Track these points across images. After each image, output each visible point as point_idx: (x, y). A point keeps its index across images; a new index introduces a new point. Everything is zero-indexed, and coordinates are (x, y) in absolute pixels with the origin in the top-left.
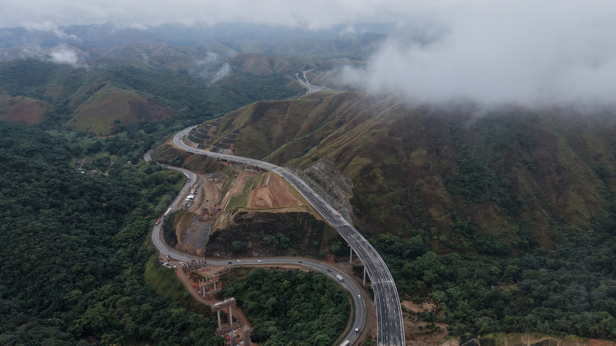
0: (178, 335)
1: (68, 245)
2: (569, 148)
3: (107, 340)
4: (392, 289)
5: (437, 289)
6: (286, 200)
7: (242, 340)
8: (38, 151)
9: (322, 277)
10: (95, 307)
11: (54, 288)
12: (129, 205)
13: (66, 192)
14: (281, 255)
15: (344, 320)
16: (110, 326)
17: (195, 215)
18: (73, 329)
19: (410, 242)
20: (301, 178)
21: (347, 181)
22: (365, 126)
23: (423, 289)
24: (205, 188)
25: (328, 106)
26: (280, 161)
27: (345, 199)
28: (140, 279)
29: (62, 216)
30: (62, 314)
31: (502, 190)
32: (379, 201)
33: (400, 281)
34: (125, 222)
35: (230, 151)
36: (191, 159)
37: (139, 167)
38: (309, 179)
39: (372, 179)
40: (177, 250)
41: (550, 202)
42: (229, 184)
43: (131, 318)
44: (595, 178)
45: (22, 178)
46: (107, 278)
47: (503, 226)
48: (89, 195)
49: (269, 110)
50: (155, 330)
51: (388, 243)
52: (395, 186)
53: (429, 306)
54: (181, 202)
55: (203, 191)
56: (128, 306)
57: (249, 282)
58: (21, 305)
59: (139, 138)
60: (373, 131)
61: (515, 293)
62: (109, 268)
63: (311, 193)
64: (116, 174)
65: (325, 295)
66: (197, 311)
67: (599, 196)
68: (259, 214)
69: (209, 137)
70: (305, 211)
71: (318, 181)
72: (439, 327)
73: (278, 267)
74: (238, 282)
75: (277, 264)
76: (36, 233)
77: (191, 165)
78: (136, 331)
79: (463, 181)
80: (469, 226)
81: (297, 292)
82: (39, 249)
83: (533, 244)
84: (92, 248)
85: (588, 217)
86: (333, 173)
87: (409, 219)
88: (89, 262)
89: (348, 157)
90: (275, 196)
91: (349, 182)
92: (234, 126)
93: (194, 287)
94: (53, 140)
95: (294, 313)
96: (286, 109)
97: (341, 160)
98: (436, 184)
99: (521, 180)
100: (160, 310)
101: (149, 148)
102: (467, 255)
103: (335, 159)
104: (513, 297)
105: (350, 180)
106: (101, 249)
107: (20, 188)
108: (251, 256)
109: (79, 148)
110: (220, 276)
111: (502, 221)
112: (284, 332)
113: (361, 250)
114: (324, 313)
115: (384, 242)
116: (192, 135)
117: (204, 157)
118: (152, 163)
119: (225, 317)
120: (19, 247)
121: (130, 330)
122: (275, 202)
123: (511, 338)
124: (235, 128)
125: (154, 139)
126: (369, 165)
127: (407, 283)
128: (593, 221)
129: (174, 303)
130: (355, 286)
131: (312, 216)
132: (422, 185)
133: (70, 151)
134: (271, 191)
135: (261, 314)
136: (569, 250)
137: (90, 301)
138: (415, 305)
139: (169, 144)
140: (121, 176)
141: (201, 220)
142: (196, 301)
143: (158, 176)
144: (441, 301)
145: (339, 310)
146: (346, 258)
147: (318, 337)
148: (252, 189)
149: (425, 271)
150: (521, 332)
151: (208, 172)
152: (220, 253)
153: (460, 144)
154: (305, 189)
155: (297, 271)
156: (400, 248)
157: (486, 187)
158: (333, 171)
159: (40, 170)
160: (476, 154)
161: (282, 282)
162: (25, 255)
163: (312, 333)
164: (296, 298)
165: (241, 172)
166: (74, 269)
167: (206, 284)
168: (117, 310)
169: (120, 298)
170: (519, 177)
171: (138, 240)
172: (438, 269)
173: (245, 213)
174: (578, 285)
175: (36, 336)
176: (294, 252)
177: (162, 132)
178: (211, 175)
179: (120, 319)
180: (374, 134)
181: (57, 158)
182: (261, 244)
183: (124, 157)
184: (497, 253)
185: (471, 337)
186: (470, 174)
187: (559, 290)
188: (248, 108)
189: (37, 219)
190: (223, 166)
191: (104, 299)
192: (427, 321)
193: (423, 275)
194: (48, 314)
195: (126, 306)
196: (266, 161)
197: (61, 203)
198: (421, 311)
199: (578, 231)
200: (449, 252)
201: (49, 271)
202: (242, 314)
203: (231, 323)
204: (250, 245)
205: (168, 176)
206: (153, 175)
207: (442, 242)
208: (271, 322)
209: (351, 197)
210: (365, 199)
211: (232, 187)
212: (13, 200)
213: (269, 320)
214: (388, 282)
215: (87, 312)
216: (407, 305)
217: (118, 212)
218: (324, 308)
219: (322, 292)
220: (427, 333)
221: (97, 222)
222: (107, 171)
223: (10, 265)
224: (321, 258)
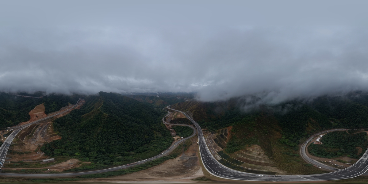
0: (164, 132)
1: (152, 118)
4: (200, 128)
6: (183, 116)
7: (174, 135)
9: (188, 127)
11: (149, 123)
12: (160, 115)
13: (153, 112)
14: (182, 124)
15: (192, 133)
16: (155, 129)
18: (150, 128)
19: (202, 121)
22: (194, 106)
23: (205, 127)
25: (189, 103)
26: (182, 111)
27: (192, 116)
28: (160, 124)
29: (152, 115)
30: (149, 126)
32: (197, 116)
34: (159, 117)
35: (174, 109)
36: (169, 110)
38: (186, 113)
39: (196, 113)
40: (166, 122)
48: (156, 113)
49: (181, 103)
51: (199, 122)
52: (199, 114)
53: (206, 129)
54: (167, 115)
55: (170, 114)
57: (177, 128)
60: (196, 106)
61: (218, 125)
62: (156, 122)
63: (186, 115)
66: (168, 130)
68: (178, 118)
69: (172, 107)
70: (186, 118)
71: (188, 114)
72: (208, 131)
73: (181, 126)
74: (174, 127)
80: (210, 118)
81: (184, 129)
87: (202, 118)
88: (154, 121)
91: (192, 113)
93: (168, 127)
95: (184, 132)
96: (183, 103)
97: (191, 111)
98: (205, 113)
100: (162, 129)
106: (156, 120)
108: (177, 124)
110: (172, 126)
112: (182, 134)
113: (194, 123)
114: (189, 132)
117: (171, 110)
118: (164, 110)
119: (172, 131)
121: (157, 130)
124: (175, 106)
126: (195, 111)
129: (164, 128)
130: (194, 128)
132: (203, 113)
134: (180, 115)
138: (204, 129)
139: (166, 107)
140: (160, 111)
141: (170, 118)
143: (165, 112)
144: (208, 128)
145: (191, 131)
146: (192, 124)
147: (188, 135)
148: (177, 115)
152: (172, 123)
155: (184, 126)
161: (182, 128)
162: (147, 118)
166: (152, 121)
171: (161, 120)
172: (207, 124)
173: (176, 118)
176: (184, 123)
178: (172, 112)
182: (179, 122)
185: (213, 132)
188: (178, 103)
190: (174, 111)
193: (205, 125)
195: (157, 127)
201: (149, 121)
202: (175, 131)
204: (177, 122)
207: (207, 121)
210: (195, 116)
211: (175, 114)
213: (179, 132)
215: (152, 126)
217: (158, 115)
219: (188, 129)
220: (206, 132)
221: (156, 116)
222: (158, 110)
224: (188, 124)
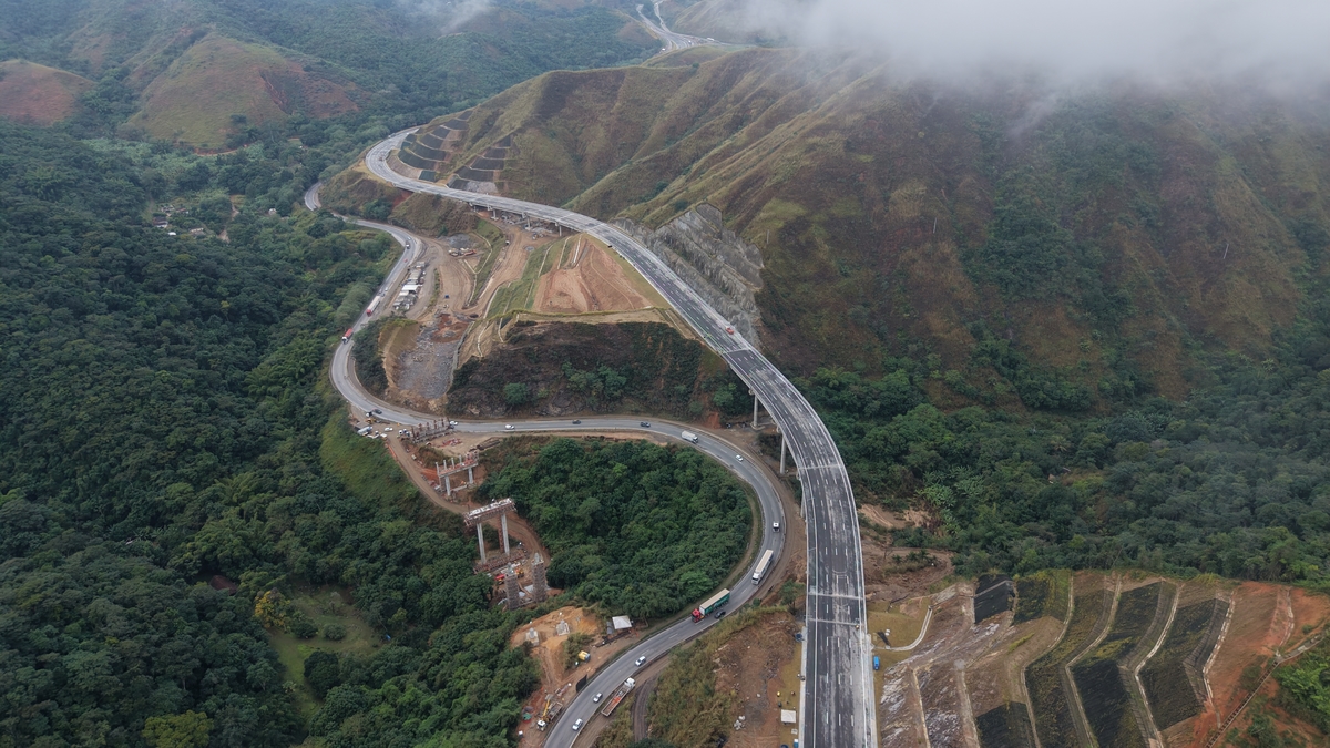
0: (396, 574)
1: (153, 390)
2: (1240, 180)
3: (252, 584)
4: (840, 481)
5: (935, 482)
6: (617, 297)
7: (529, 583)
8: (70, 185)
9: (694, 458)
10: (222, 518)
11: (133, 480)
12: (278, 305)
13: (140, 279)
14: (607, 413)
15: (740, 542)
16: (255, 555)
17: (421, 327)
18: (180, 561)
19: (881, 385)
20: (651, 248)
21: (750, 255)
22: (793, 129)
23: (905, 480)
24: (442, 270)
25: (710, 82)
26: (603, 209)
27: (744, 294)
28: (312, 461)
29: (136, 328)
30: (155, 532)
31: (1085, 274)
32: (819, 298)
33: (857, 466)
34: (272, 342)
35: (491, 186)
36: (407, 204)
37: (293, 223)
38: (667, 249)
39: (805, 251)
40: (387, 401)
41: (1188, 298)
42: (492, 261)
43: (298, 539)
44: (1291, 247)
45: (40, 246)
46: (243, 459)
47: (1083, 350)
48: (191, 284)
49: (577, 92)
50: (348, 564)
51: (834, 388)
52: (854, 266)
53: (916, 517)
54: (391, 298)
55: (437, 276)
56: (291, 515)
57: (542, 467)
58: (68, 513)
59: (291, 157)
60: (811, 140)
61: (1097, 490)
62: (245, 438)
63: (671, 282)
64: (245, 238)
65: (701, 492)
66: (434, 526)
67: (1295, 286)
68: (558, 326)
69: (443, 156)
70: (658, 321)
71: (686, 255)
72: (935, 558)
73: (602, 437)
74: (519, 466)
75: (600, 431)
76: (83, 365)
77: (407, 217)
78: (311, 565)
79: (1002, 254)
80: (1009, 351)
81: (642, 487)
82: (92, 398)
83: (1142, 390)
84: (206, 396)
85: (1266, 331)
86: (720, 237)
87: (881, 337)
88: (202, 426)
89: (753, 201)
90: (593, 287)
91: (755, 256)
92: (499, 128)
93: (427, 477)
94: (100, 162)
95: (636, 528)
96: (615, 88)
97: (739, 206)
98: (945, 259)
99: (1130, 251)
100: (356, 523)
101: (315, 180)
102: (1001, 411)
103: (725, 205)
104: (1093, 497)
105: (756, 251)
106: (226, 399)
107: (39, 268)
108: (544, 414)
109: (159, 179)
110: (480, 455)
111: (1082, 340)
112: (615, 567)
113: (777, 402)
114: (698, 529)
115: (827, 384)
116: (407, 149)
117: (436, 200)
118: (323, 213)
119: (493, 539)
120: (50, 394)
121: (297, 564)
122: (593, 300)
123: (1083, 579)
124: (502, 133)
125: (324, 159)
126: (798, 218)
127: (873, 470)
128: (1277, 340)
129: (387, 510)
130: (763, 475)
131: (674, 330)
132: (914, 261)
133: (140, 185)
134: (584, 277)
135: (567, 531)
136: (1220, 402)
137: (210, 504)
138: (887, 514)
139: (359, 170)
140: (257, 242)
141: (436, 339)
142: (431, 505)
143: (338, 241)
144: (942, 506)
145: (729, 522)
146: (744, 419)
147: (687, 576)
148: (543, 273)
149: (911, 444)
150: (1103, 568)
151: (445, 233)
152: (478, 407)
153: (999, 172)
154: (658, 273)
155: (643, 444)
156: (859, 398)
157: (1052, 267)
158: (721, 233)
159: (78, 228)
160: (1035, 193)
161: (611, 467)
162: (65, 410)
163: (673, 569)
164: (641, 498)
165: (518, 234)
166: (171, 439)
167: (451, 470)
168: (269, 524)
169: (272, 500)
170: (1125, 244)
171: (303, 380)
172: (939, 441)
173: (530, 324)
174: (1231, 474)
175: (105, 574)
176: (635, 406)
177: (341, 143)
178: (452, 240)
179: (276, 541)
180: (812, 148)
181: (114, 201)
182: (566, 389)
183: (260, 199)
184: (1065, 408)
185: (1000, 578)
186: (1020, 238)
187: (1189, 484)
188: (531, 87)
189: (83, 336)
190: (477, 220)
191: (240, 501)
192: (912, 545)
193: (906, 452)
194: (125, 532)
195: (287, 516)
196: (571, 208)
197: (132, 301)
198: (900, 525)
199: (1242, 362)
200: (964, 406)
201: (119, 444)
202: (529, 531)
203: (507, 549)
204: (542, 390)
205: (359, 241)
206: (327, 239)
207: (950, 385)
208: (589, 546)
209: (758, 289)
210: (789, 294)
211: (499, 267)
212: (27, 295)
213: (585, 543)
214: (832, 466)
215: (207, 527)
216: (870, 512)
217: (257, 320)
218: (698, 520)
219: (695, 489)
220: (910, 570)
221: (212, 342)
222: (225, 232)
223: (34, 433)
224: (692, 418)
